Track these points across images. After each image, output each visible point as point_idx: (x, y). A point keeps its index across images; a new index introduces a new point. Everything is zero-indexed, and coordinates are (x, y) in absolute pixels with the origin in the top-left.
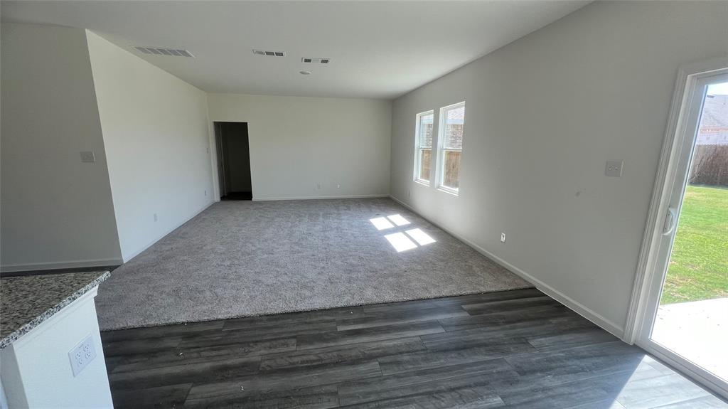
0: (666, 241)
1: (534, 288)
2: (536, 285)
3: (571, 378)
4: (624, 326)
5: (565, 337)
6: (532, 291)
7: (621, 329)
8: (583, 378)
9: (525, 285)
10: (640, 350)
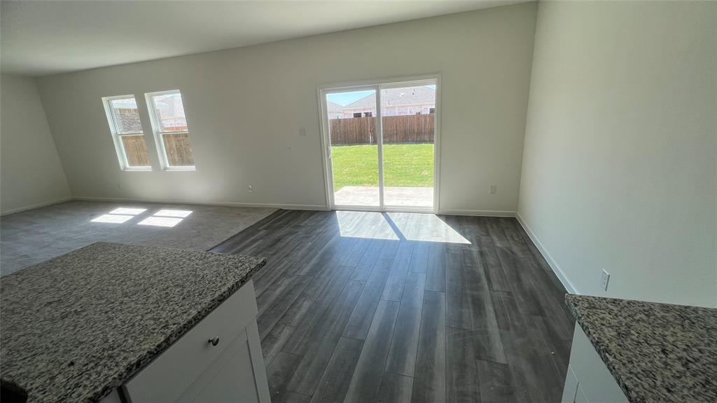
0: (330, 160)
1: (281, 209)
2: (281, 207)
3: (324, 226)
4: (326, 204)
5: (311, 218)
6: (280, 211)
7: (325, 206)
8: (327, 224)
9: (275, 211)
10: (333, 211)
